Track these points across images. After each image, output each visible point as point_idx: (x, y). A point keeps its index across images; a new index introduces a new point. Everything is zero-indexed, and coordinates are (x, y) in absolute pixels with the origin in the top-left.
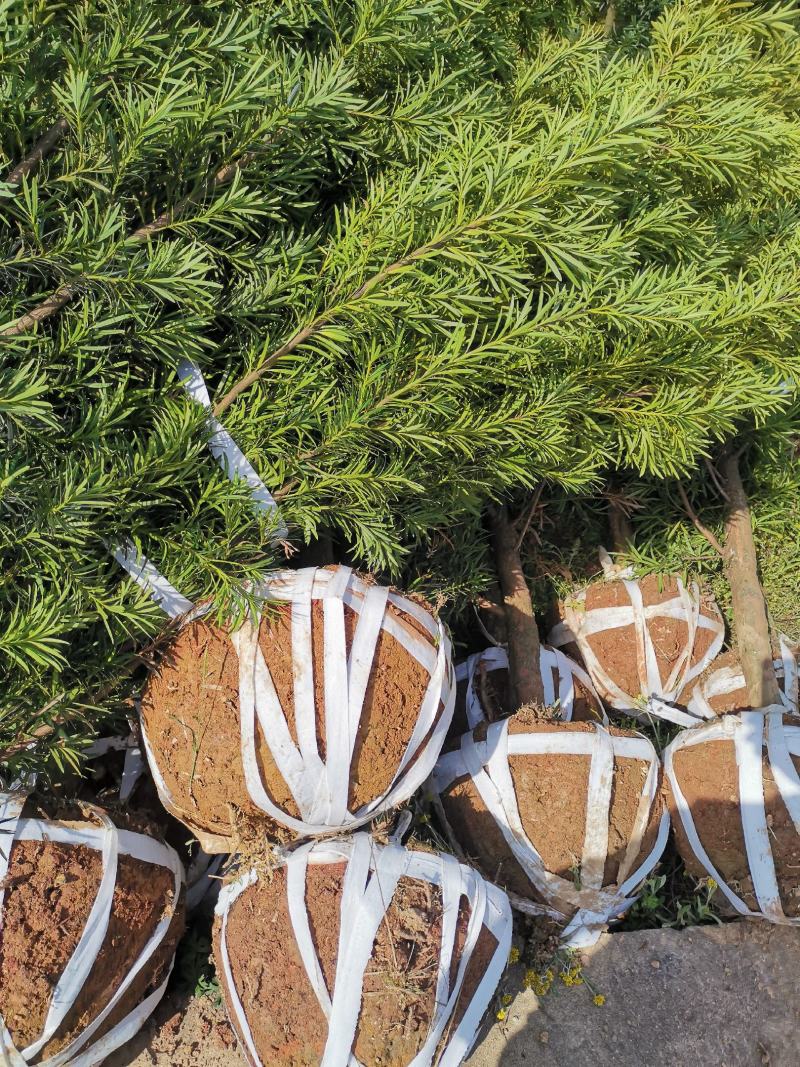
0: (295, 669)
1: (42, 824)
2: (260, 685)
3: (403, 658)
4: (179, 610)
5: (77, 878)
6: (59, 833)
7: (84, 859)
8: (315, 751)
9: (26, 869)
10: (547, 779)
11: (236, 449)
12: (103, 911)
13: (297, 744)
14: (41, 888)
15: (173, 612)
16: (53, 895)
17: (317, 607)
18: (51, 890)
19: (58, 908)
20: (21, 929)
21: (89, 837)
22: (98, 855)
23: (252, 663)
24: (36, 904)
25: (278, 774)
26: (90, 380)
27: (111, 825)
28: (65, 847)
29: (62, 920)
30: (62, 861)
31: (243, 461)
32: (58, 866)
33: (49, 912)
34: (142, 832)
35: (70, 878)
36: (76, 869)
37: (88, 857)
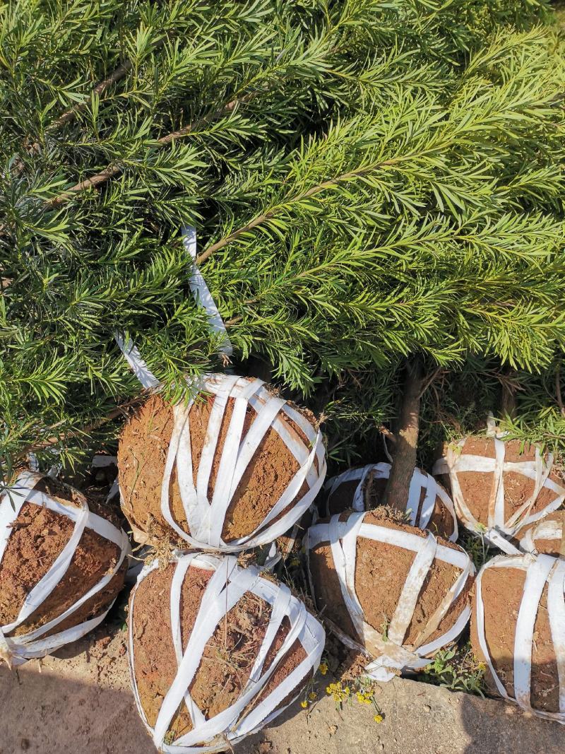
0: (206, 439)
1: (45, 496)
2: (182, 443)
3: (283, 450)
4: (150, 385)
5: (56, 534)
6: (53, 504)
7: (63, 524)
8: (205, 494)
9: (27, 520)
10: (381, 560)
11: (206, 288)
12: (66, 558)
13: (196, 487)
14: (33, 534)
15: (147, 386)
16: (39, 540)
17: (231, 402)
18: (39, 537)
19: (40, 548)
20: (16, 554)
21: (70, 512)
22: (73, 524)
23: (181, 428)
24: (28, 542)
25: (180, 502)
26: (119, 227)
27: (86, 508)
28: (53, 514)
29: (41, 556)
30: (49, 522)
31: (209, 297)
32: (46, 524)
33: (34, 549)
34: (106, 518)
35: (51, 533)
36: (56, 529)
37: (67, 524)
